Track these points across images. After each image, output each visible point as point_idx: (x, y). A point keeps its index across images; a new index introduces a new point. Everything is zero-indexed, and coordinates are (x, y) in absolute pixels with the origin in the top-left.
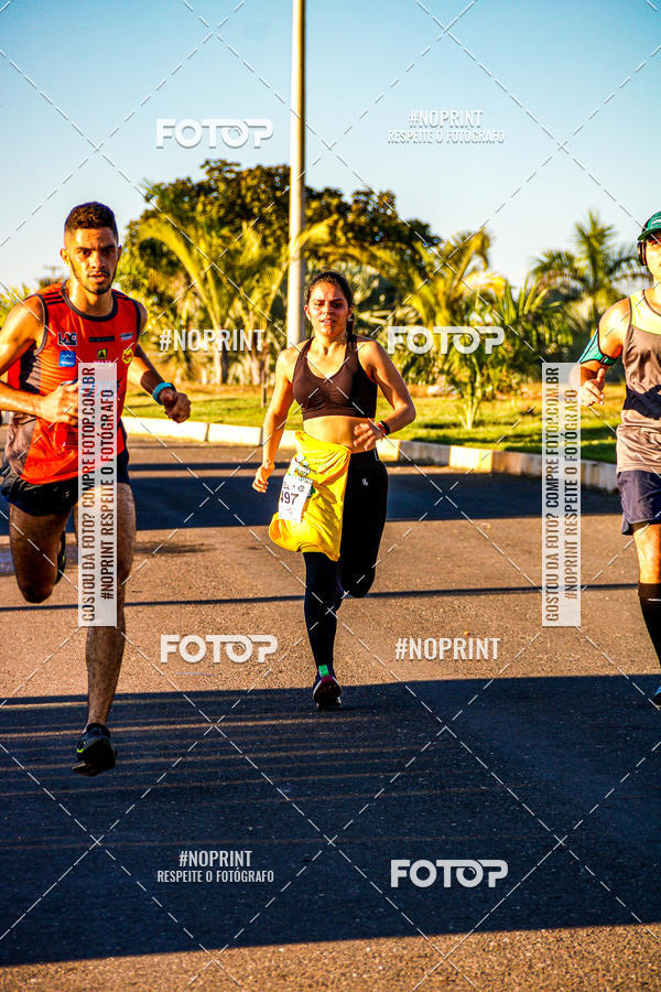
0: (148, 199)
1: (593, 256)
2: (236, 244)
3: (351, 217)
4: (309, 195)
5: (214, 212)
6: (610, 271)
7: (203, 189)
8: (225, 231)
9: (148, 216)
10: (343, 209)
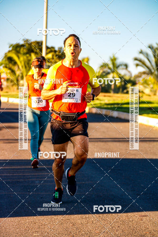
0: (10, 47)
1: (113, 64)
2: (29, 58)
3: (57, 53)
4: (47, 48)
5: (25, 51)
6: (118, 67)
7: (23, 46)
8: (28, 55)
9: (9, 51)
10: (55, 51)
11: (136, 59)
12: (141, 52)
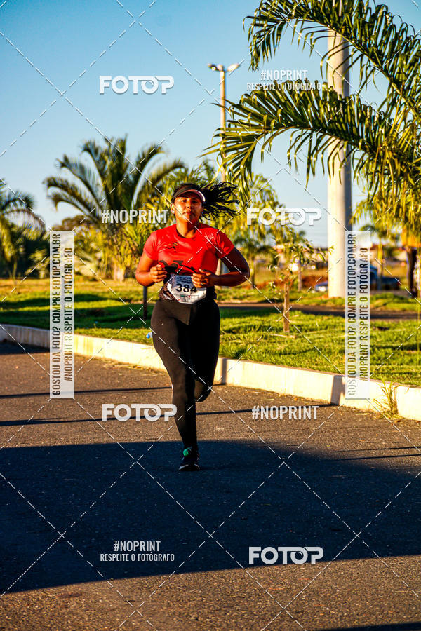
11: (52, 183)
12: (65, 163)
